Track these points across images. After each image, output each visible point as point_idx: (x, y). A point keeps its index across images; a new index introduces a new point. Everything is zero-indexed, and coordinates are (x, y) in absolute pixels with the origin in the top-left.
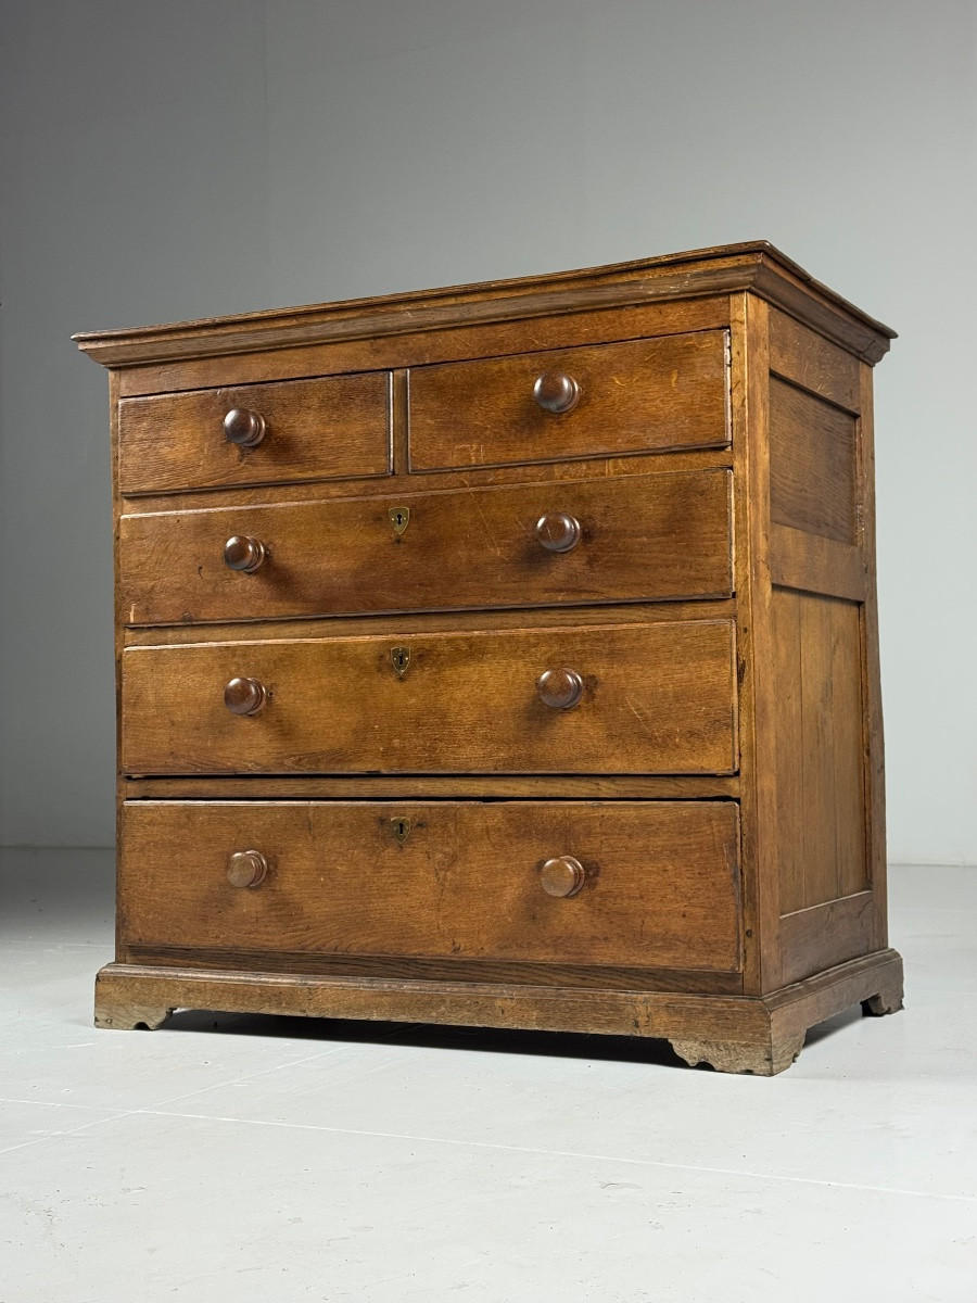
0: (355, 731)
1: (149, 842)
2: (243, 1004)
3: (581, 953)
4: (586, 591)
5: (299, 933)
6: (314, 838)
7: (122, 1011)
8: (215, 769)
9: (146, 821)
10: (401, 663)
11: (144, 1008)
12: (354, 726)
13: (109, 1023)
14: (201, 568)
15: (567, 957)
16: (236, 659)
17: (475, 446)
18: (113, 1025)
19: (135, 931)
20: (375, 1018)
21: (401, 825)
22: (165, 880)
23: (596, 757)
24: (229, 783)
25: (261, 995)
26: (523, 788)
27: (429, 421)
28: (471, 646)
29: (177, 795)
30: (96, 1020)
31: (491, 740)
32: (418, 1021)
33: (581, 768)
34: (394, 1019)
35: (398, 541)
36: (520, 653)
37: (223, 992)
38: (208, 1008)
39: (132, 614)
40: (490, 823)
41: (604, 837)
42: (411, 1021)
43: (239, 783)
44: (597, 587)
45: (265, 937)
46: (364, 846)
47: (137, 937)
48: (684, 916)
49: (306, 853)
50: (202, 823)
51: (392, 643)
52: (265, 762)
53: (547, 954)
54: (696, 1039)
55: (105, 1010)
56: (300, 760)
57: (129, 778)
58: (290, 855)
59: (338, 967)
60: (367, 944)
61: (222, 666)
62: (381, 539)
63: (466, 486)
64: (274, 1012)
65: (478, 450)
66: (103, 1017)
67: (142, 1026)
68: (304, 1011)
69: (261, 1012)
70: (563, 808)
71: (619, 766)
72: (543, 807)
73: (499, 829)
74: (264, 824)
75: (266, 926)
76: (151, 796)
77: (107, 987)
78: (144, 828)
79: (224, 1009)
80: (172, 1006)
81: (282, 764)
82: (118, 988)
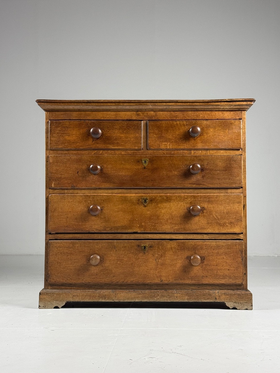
0: (130, 221)
1: (58, 253)
2: (93, 299)
3: (199, 280)
4: (201, 185)
5: (111, 278)
6: (116, 251)
7: (49, 303)
8: (82, 231)
9: (57, 246)
10: (145, 202)
11: (58, 302)
12: (129, 219)
13: (45, 307)
14: (78, 172)
15: (195, 282)
16: (90, 199)
17: (169, 144)
19: (53, 279)
20: (137, 301)
21: (145, 247)
22: (64, 264)
23: (204, 229)
24: (86, 235)
25: (99, 296)
26: (181, 237)
27: (155, 136)
28: (167, 198)
29: (67, 238)
30: (39, 306)
31: (173, 224)
32: (150, 301)
33: (199, 231)
34: (143, 301)
35: (145, 168)
36: (182, 200)
37: (86, 296)
38: (80, 301)
39: (53, 184)
40: (173, 246)
41: (206, 250)
42: (148, 301)
43: (90, 235)
44: (205, 184)
45: (99, 279)
46: (133, 253)
47: (54, 281)
48: (229, 270)
49: (114, 255)
50: (78, 247)
51: (142, 196)
52: (99, 229)
53: (189, 281)
54: (232, 302)
55: (43, 303)
56: (111, 228)
57: (50, 234)
58: (108, 256)
59: (123, 287)
60: (133, 280)
61: (85, 201)
62: (140, 167)
63: (165, 154)
64: (103, 301)
65: (170, 145)
66: (42, 305)
67: (56, 307)
68: (114, 300)
69: (99, 301)
70: (194, 242)
71: (210, 231)
72: (189, 242)
73: (175, 248)
74: (99, 247)
75: (100, 276)
76: (58, 239)
77: (43, 296)
78: (57, 248)
79: (86, 301)
80: (68, 301)
81: (105, 230)
82: (48, 296)
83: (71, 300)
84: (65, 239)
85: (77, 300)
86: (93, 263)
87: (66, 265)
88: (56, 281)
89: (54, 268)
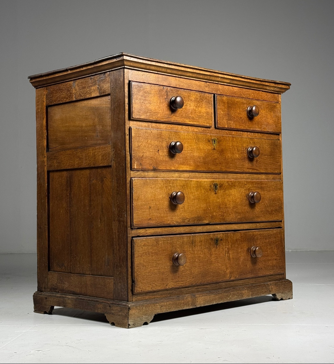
0: (204, 210)
2: (178, 308)
3: (257, 274)
4: (256, 170)
6: (194, 246)
7: (139, 319)
8: (164, 224)
9: (142, 245)
10: (216, 188)
11: (147, 316)
12: (204, 208)
14: (159, 150)
15: (254, 275)
16: (170, 184)
17: (232, 122)
18: (136, 325)
19: (140, 288)
20: (215, 303)
21: (217, 240)
23: (258, 217)
24: (166, 229)
25: (183, 303)
26: (246, 226)
27: (222, 112)
28: (232, 184)
29: (149, 234)
30: (129, 325)
31: (237, 213)
32: (225, 302)
33: (256, 220)
34: (219, 303)
35: (214, 149)
36: (243, 186)
37: (172, 304)
38: (168, 311)
39: (135, 165)
40: (238, 237)
41: (261, 240)
42: (223, 302)
43: (170, 228)
44: (258, 169)
45: (180, 283)
46: (208, 248)
47: (140, 290)
48: (276, 260)
49: (192, 252)
50: (161, 244)
51: (214, 182)
52: (179, 221)
53: (250, 275)
54: (281, 292)
55: (133, 321)
56: (189, 220)
57: (132, 229)
58: (188, 253)
59: (199, 289)
60: (209, 280)
61: (166, 187)
62: (210, 148)
63: (227, 134)
64: (187, 308)
65: (233, 124)
66: (132, 323)
67: (146, 324)
68: (196, 306)
70: (253, 232)
71: (264, 220)
72: (248, 232)
73: (239, 239)
74: (180, 243)
75: (181, 279)
76: (140, 235)
77: (133, 311)
78: (142, 247)
79: (172, 311)
80: (156, 313)
81: (184, 222)
82: (137, 310)
83: (159, 311)
84: (147, 235)
85: (164, 311)
86: (182, 262)
87: (151, 268)
88: (142, 290)
89: (139, 273)
